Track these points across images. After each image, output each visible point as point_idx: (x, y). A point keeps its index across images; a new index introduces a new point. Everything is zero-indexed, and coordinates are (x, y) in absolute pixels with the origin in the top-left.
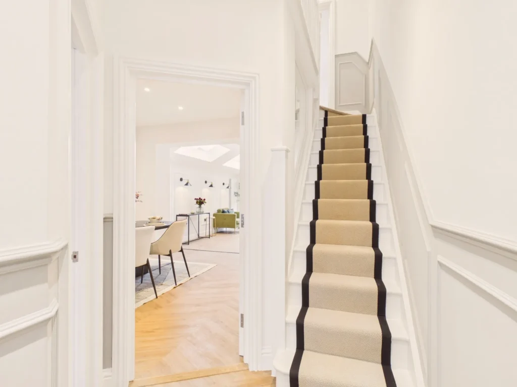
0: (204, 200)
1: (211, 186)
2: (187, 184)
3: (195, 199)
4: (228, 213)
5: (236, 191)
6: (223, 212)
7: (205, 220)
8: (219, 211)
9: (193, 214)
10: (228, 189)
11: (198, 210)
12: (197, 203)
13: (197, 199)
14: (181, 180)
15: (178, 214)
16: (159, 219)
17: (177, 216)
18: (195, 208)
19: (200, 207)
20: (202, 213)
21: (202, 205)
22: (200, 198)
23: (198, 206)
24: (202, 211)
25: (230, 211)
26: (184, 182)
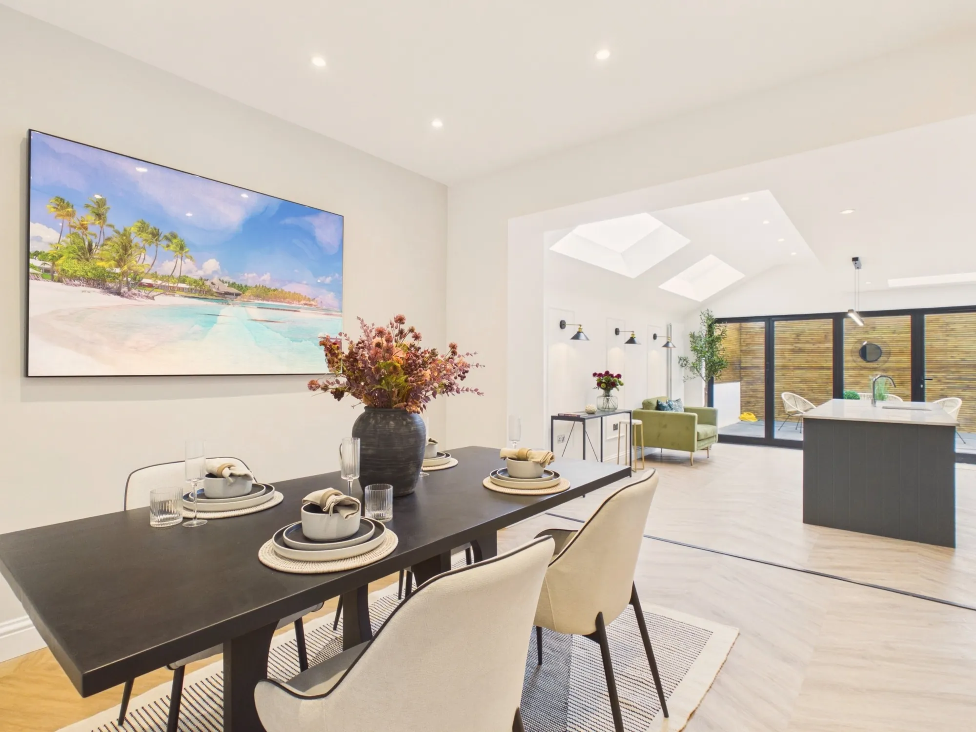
0: (619, 376)
1: (632, 341)
2: (576, 337)
3: (595, 375)
4: (669, 412)
5: (682, 355)
6: (659, 407)
7: (616, 427)
8: (646, 405)
9: (591, 413)
10: (665, 349)
11: (601, 402)
12: (599, 384)
13: (600, 375)
14: (562, 325)
15: (556, 415)
16: (542, 464)
17: (553, 418)
18: (595, 398)
19: (607, 395)
20: (613, 411)
21: (613, 392)
22: (607, 373)
23: (601, 392)
24: (611, 405)
25: (674, 404)
26: (571, 331)
